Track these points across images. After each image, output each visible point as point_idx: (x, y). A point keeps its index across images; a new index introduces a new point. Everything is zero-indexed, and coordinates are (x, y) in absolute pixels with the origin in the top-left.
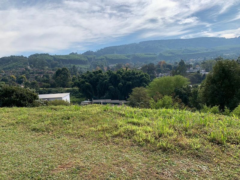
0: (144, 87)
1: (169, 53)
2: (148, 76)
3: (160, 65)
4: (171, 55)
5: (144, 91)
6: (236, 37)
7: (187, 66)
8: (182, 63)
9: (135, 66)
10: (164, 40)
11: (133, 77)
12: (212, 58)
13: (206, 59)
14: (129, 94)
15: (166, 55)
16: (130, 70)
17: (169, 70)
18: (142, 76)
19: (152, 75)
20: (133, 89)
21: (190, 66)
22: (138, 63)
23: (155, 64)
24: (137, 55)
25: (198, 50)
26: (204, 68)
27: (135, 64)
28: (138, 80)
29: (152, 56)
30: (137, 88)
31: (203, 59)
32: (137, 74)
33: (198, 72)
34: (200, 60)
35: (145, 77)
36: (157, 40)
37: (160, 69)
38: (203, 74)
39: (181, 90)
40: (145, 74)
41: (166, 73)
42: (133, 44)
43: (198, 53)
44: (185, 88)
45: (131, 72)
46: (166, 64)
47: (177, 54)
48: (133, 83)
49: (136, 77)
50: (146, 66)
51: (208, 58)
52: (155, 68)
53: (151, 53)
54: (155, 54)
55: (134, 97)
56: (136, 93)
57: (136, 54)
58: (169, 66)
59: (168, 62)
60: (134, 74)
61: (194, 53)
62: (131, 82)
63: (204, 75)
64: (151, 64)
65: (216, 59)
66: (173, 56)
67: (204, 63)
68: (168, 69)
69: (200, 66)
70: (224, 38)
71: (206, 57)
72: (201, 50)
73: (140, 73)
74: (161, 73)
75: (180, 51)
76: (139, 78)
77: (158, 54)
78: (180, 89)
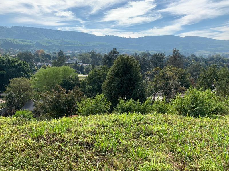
0: (25, 78)
1: (46, 43)
2: (27, 65)
3: (38, 54)
4: (48, 44)
5: (25, 82)
6: (103, 36)
7: (66, 57)
8: (61, 54)
9: (7, 53)
10: (41, 29)
11: (8, 66)
12: (86, 51)
13: (81, 52)
14: (6, 86)
15: (44, 44)
16: (3, 57)
17: (48, 60)
18: (20, 65)
19: (30, 64)
20: (11, 80)
21: (68, 57)
22: (11, 49)
23: (32, 52)
24: (10, 41)
25: (74, 43)
26: (80, 59)
27: (6, 50)
28: (14, 69)
29: (28, 43)
30: (16, 78)
31: (79, 52)
32: (13, 62)
33: (76, 63)
34: (77, 52)
35: (23, 66)
36: (33, 27)
37: (38, 58)
38: (80, 65)
39: (70, 80)
40: (23, 63)
41: (45, 63)
42: (3, 27)
43: (74, 46)
44: (73, 79)
45: (5, 59)
46: (44, 53)
47: (55, 45)
48: (8, 72)
49: (12, 66)
50: (23, 54)
51: (83, 52)
52: (33, 57)
53: (26, 40)
54: (31, 42)
55: (13, 89)
56: (15, 85)
57: (8, 39)
58: (48, 56)
59: (46, 52)
60: (9, 61)
61: (71, 45)
62: (5, 72)
63: (82, 66)
64: (27, 52)
65: (91, 53)
66: (51, 46)
67: (80, 55)
68: (47, 58)
69: (77, 58)
70: (95, 35)
71: (82, 50)
72: (77, 43)
73: (17, 61)
74: (40, 62)
75: (58, 42)
76: (15, 66)
77: (35, 43)
78: (68, 80)
